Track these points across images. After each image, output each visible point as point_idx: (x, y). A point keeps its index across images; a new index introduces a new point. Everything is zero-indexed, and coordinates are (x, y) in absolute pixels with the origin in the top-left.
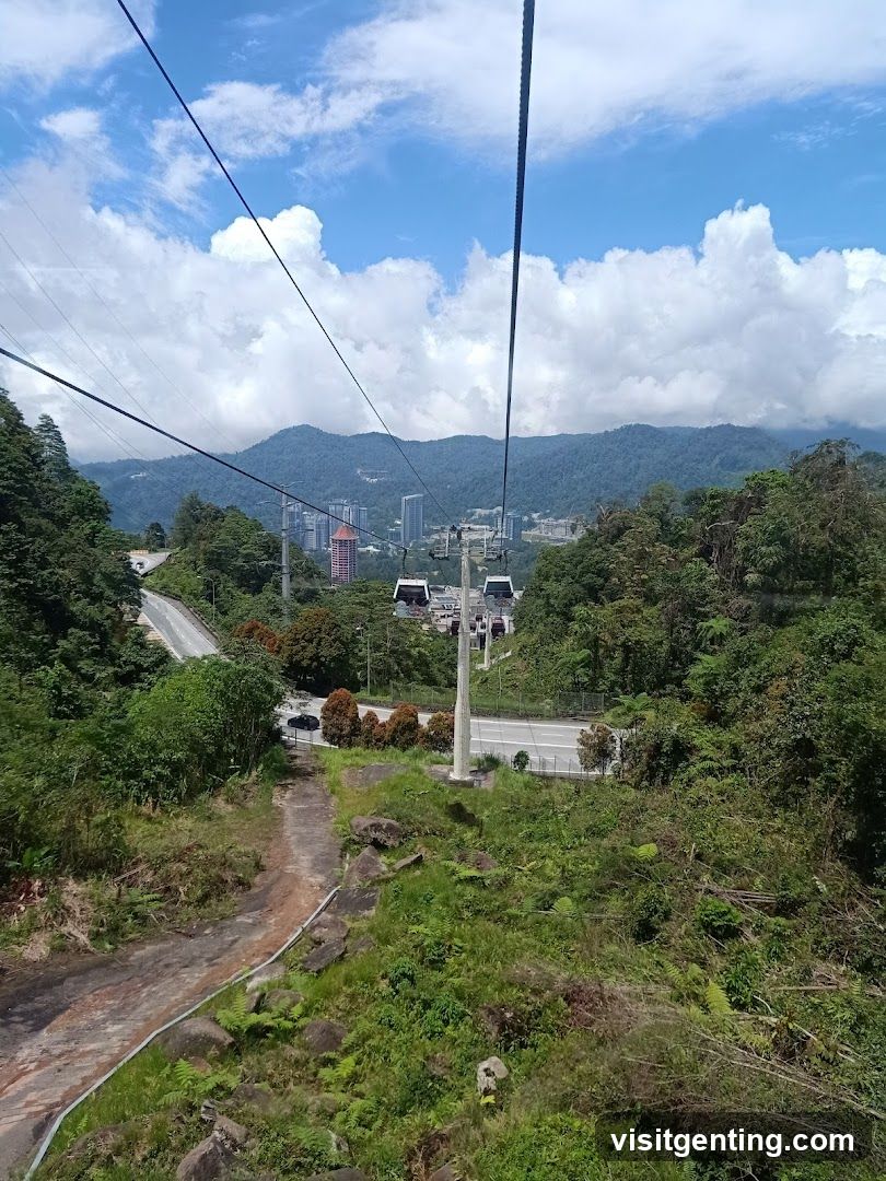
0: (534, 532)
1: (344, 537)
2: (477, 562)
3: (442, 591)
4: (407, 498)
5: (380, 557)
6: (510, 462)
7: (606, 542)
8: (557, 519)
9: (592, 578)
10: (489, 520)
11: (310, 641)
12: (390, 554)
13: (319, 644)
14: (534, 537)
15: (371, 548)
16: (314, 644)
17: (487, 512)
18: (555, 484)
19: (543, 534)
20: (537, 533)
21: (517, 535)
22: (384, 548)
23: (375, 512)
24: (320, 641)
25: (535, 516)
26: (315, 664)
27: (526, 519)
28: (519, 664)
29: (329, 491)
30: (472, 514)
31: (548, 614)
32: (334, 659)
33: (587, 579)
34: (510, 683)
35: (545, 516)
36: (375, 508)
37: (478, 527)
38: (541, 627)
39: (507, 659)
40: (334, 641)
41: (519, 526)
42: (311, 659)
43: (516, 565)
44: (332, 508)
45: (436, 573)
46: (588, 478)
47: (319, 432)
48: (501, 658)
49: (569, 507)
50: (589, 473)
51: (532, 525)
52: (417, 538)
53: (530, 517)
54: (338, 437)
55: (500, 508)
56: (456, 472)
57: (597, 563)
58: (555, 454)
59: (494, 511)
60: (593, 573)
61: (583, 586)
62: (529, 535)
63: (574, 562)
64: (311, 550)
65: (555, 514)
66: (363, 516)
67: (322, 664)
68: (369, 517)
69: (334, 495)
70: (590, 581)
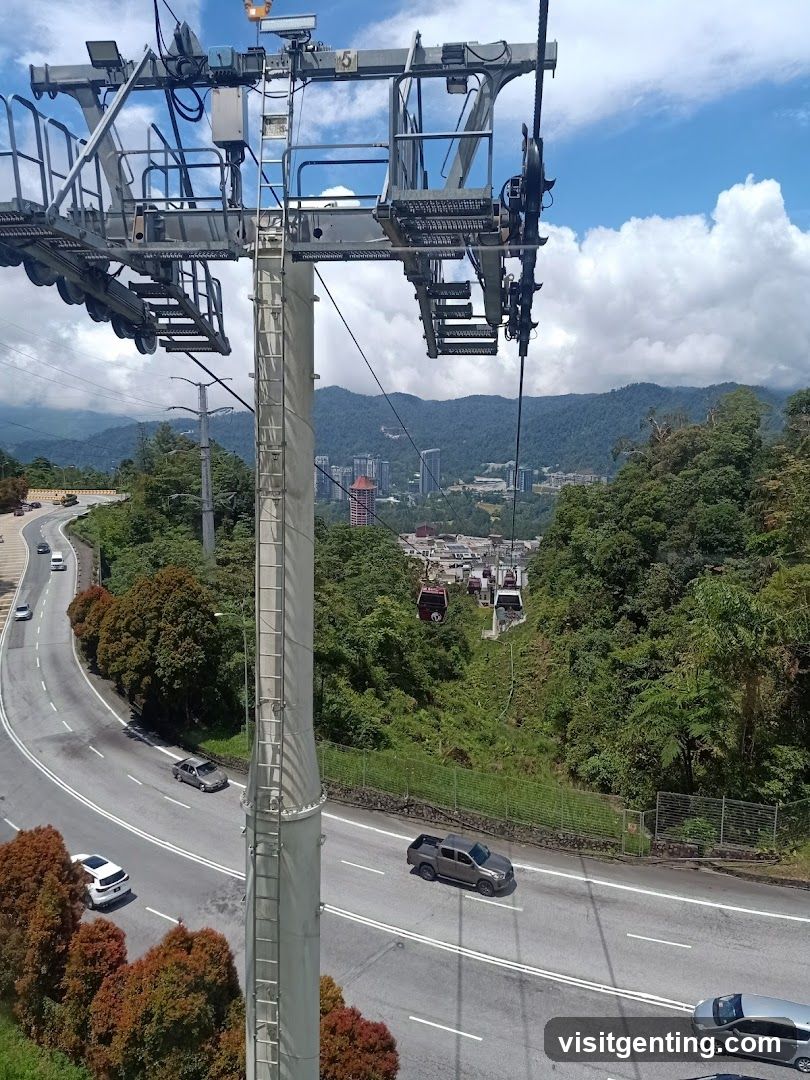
0: (545, 485)
1: (363, 486)
2: (490, 513)
3: (453, 540)
4: (425, 452)
5: (399, 507)
6: (522, 419)
7: (665, 471)
8: (565, 473)
9: (648, 523)
10: (502, 474)
11: (139, 634)
12: (409, 504)
13: (155, 641)
14: (545, 489)
15: (392, 499)
16: (147, 641)
17: (500, 465)
18: (564, 440)
19: (553, 487)
20: (547, 485)
21: (528, 488)
22: (404, 499)
23: (397, 466)
24: (157, 634)
25: (545, 470)
26: (147, 680)
27: (536, 472)
28: (538, 641)
29: (355, 447)
30: (486, 468)
31: (580, 573)
32: (177, 674)
33: (640, 524)
34: (526, 672)
35: (555, 470)
36: (397, 462)
37: (491, 480)
38: (570, 591)
39: (520, 626)
40: (183, 635)
41: (530, 479)
42: (138, 669)
43: (528, 516)
44: (357, 461)
45: (451, 523)
46: (596, 435)
47: (347, 392)
48: (513, 624)
49: (577, 462)
50: (596, 429)
51: (542, 478)
52: (435, 490)
53: (540, 470)
54: (364, 397)
55: (513, 463)
56: (471, 428)
57: (655, 500)
58: (564, 411)
59: (507, 465)
60: (649, 514)
61: (634, 534)
62: (539, 487)
63: (617, 501)
64: (337, 501)
65: (564, 469)
66: (386, 469)
67: (157, 681)
68: (391, 470)
69: (361, 450)
70: (646, 526)
